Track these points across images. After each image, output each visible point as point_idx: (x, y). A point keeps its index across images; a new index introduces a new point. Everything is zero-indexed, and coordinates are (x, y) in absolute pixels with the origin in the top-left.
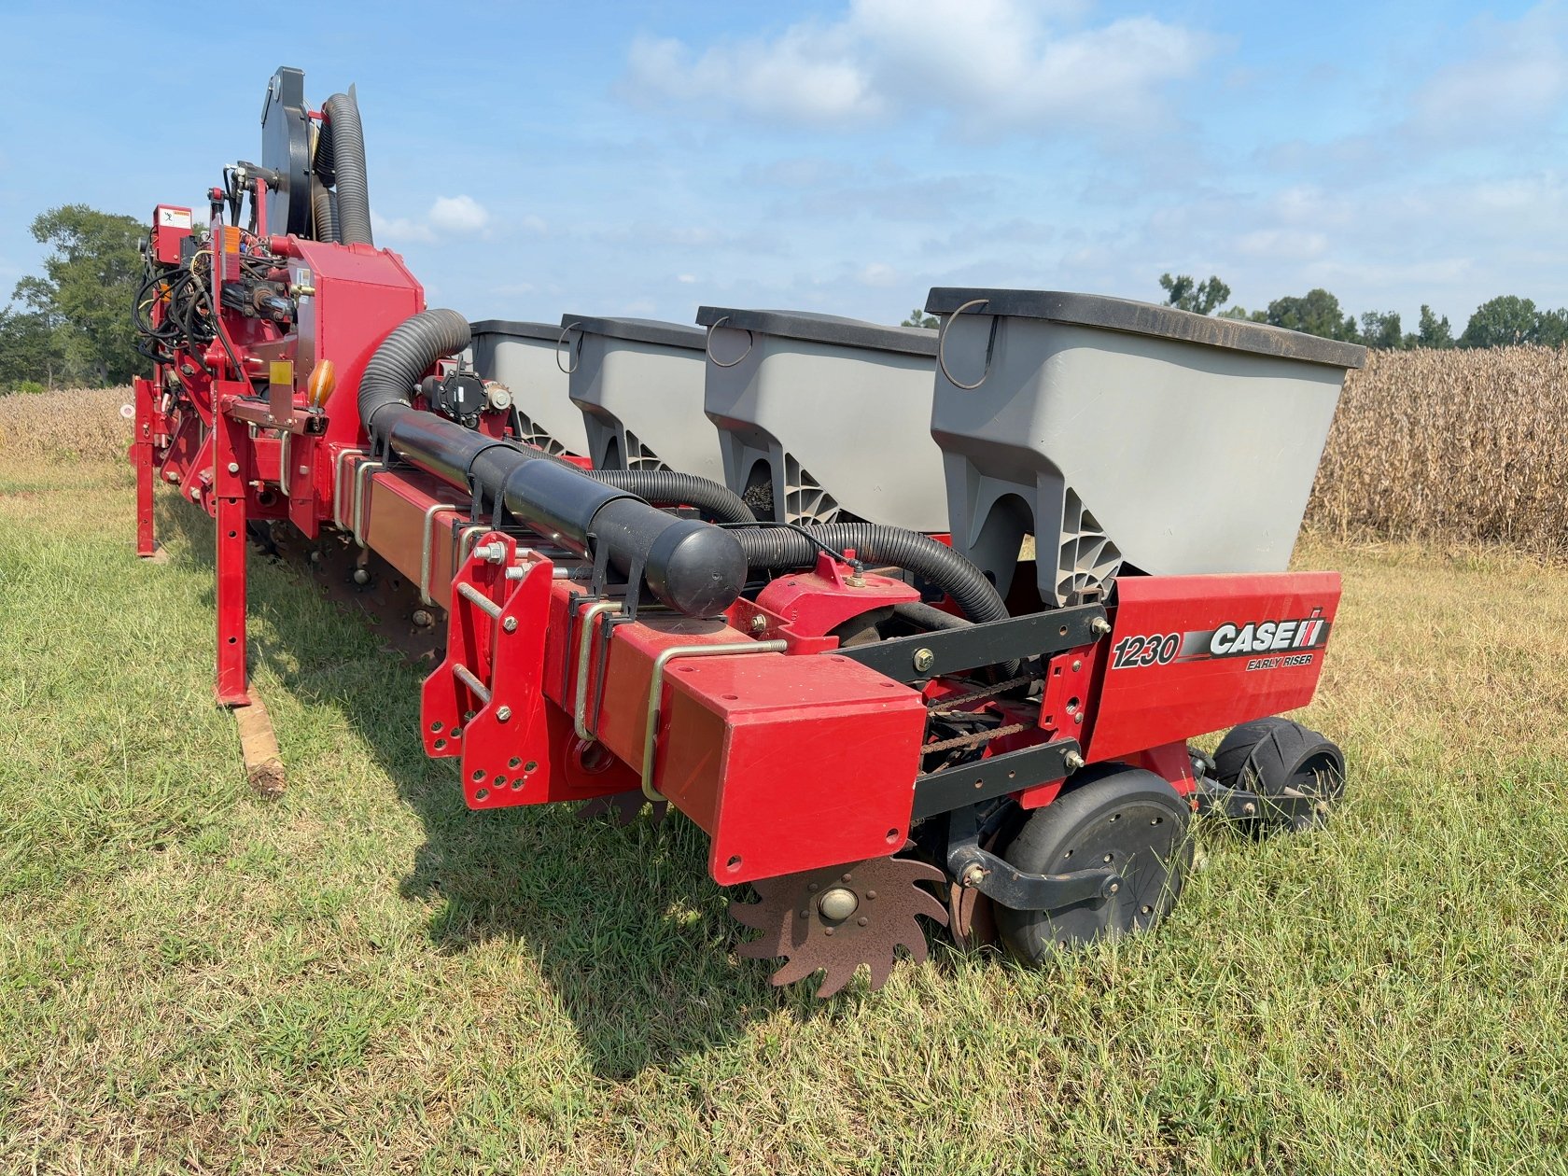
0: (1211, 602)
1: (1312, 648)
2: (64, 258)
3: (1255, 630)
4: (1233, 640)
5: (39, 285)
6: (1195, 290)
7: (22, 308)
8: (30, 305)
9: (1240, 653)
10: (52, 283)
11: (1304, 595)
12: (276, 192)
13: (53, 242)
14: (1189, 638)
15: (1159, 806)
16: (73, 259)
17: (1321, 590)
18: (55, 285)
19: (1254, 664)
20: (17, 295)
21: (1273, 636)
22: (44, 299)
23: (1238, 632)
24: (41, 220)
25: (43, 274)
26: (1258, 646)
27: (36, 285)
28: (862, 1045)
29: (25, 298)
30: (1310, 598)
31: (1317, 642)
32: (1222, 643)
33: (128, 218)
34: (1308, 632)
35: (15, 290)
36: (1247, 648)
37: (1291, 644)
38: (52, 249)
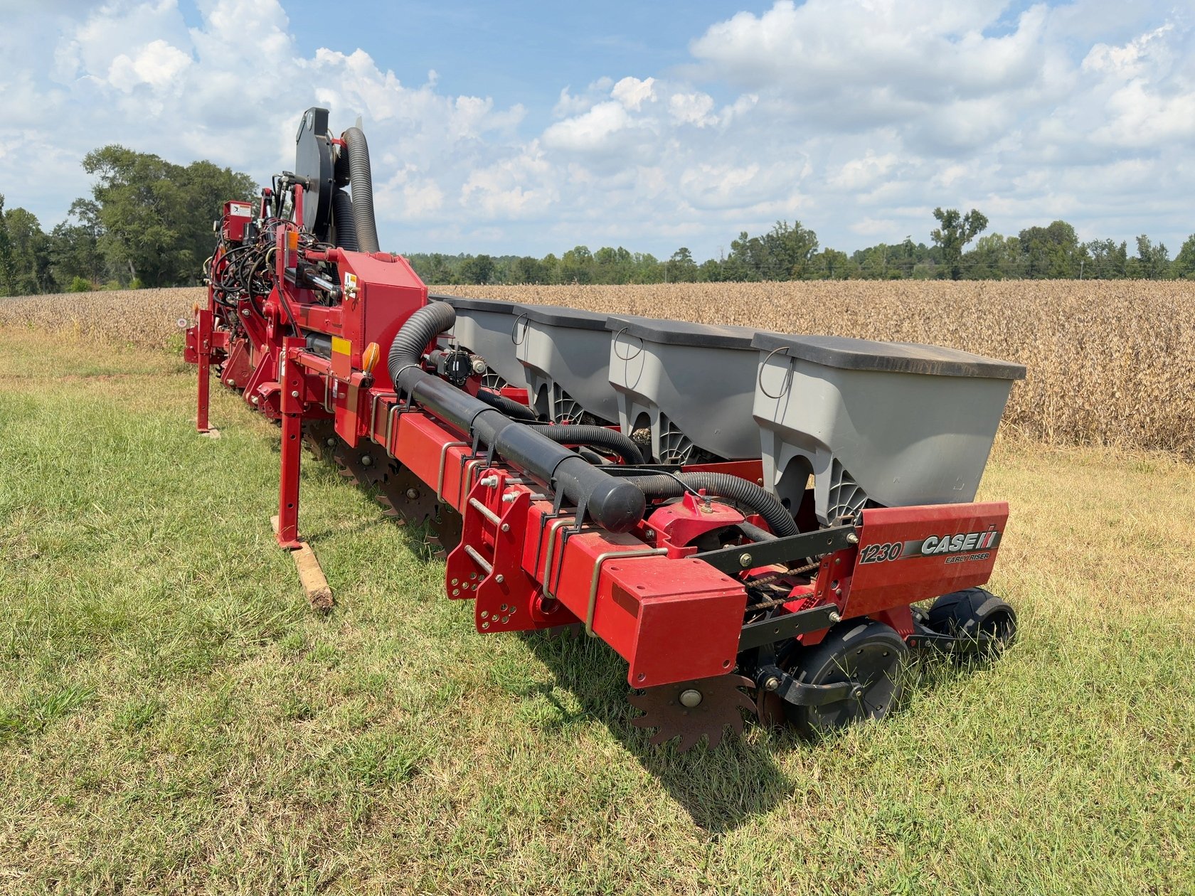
0: (922, 523)
1: (989, 549)
2: (106, 185)
3: (951, 539)
4: (936, 546)
5: (89, 204)
6: (961, 220)
7: (75, 222)
8: (80, 220)
9: (941, 553)
10: (97, 203)
11: (984, 517)
12: (307, 191)
13: (98, 174)
14: (908, 545)
15: (888, 645)
16: (113, 186)
17: (995, 514)
18: (99, 205)
19: (950, 559)
20: (71, 212)
21: (962, 542)
22: (91, 215)
23: (939, 541)
24: (89, 157)
25: (90, 197)
26: (952, 548)
27: (86, 205)
28: (702, 782)
29: (78, 215)
30: (987, 518)
31: (992, 545)
32: (929, 547)
33: (153, 156)
34: (986, 539)
35: (70, 209)
36: (945, 549)
37: (975, 547)
38: (96, 179)
